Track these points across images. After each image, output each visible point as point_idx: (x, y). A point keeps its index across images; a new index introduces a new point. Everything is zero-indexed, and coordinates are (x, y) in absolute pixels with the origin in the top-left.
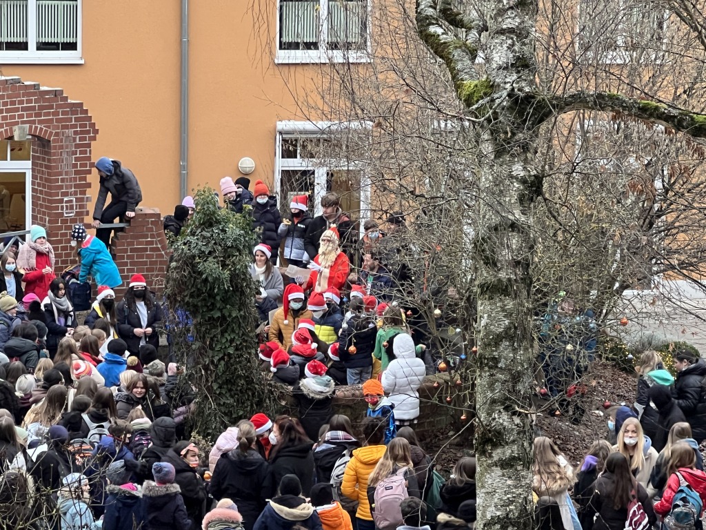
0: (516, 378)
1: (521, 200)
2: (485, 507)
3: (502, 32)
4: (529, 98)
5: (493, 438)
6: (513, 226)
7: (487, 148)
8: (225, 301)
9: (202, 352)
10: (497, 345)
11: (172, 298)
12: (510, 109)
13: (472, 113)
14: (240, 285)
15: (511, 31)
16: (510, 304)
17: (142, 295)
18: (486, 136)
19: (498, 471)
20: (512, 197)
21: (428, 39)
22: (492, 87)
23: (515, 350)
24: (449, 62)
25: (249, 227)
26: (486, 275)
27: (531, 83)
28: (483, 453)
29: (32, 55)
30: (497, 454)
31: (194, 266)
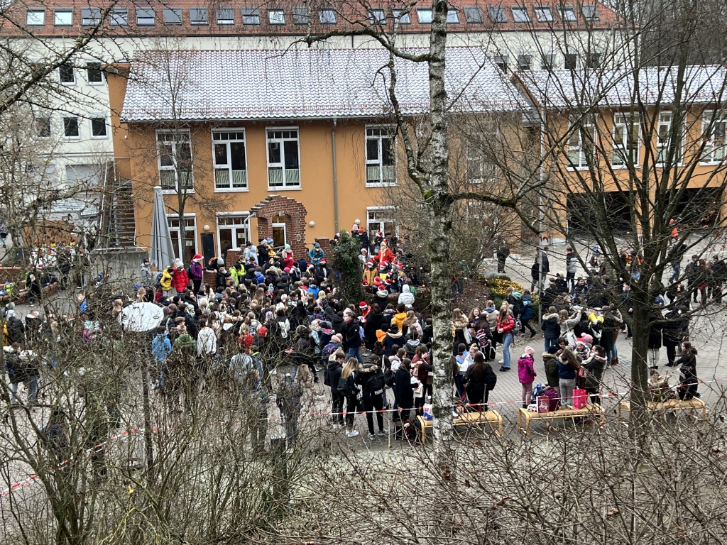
0: (445, 289)
1: (444, 230)
2: (436, 333)
3: (436, 174)
4: (446, 195)
5: (438, 309)
6: (442, 239)
7: (432, 213)
8: (351, 267)
9: (344, 284)
10: (438, 278)
11: (333, 267)
12: (440, 199)
13: (427, 202)
14: (356, 262)
15: (439, 173)
16: (442, 265)
17: (324, 266)
18: (432, 209)
19: (440, 320)
20: (441, 229)
21: (413, 177)
22: (433, 192)
23: (444, 280)
24: (419, 185)
25: (358, 242)
26: (433, 255)
27: (446, 191)
28: (434, 314)
29: (284, 187)
30: (439, 315)
31: (340, 256)
